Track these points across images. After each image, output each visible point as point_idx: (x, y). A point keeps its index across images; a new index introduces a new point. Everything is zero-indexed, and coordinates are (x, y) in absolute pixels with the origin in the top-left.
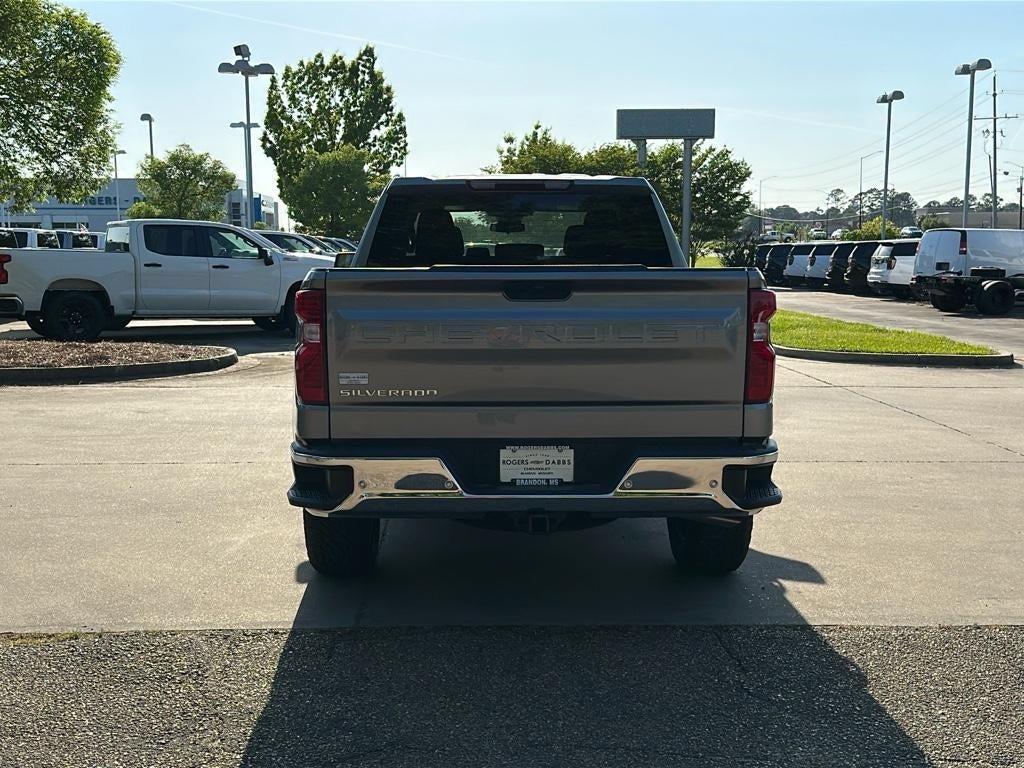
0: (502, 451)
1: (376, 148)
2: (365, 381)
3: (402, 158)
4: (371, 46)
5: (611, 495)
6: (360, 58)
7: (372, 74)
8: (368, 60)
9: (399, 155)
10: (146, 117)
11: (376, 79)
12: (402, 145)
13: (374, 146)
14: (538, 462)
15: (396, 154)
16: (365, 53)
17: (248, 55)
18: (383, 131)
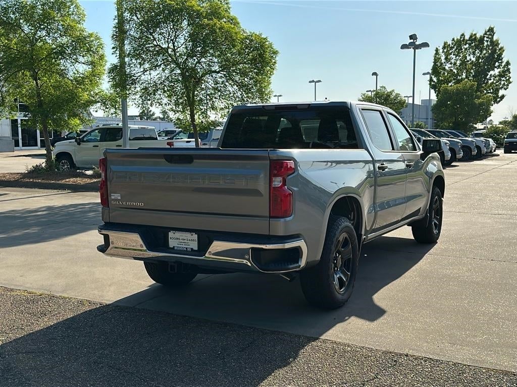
0: (169, 233)
1: (492, 80)
2: (119, 198)
3: (508, 85)
4: (492, 27)
5: (203, 258)
6: (486, 34)
7: (492, 42)
8: (490, 34)
9: (506, 83)
10: (375, 74)
11: (495, 44)
12: (508, 78)
13: (490, 79)
14: (184, 240)
15: (504, 84)
16: (488, 31)
17: (416, 39)
18: (496, 72)
